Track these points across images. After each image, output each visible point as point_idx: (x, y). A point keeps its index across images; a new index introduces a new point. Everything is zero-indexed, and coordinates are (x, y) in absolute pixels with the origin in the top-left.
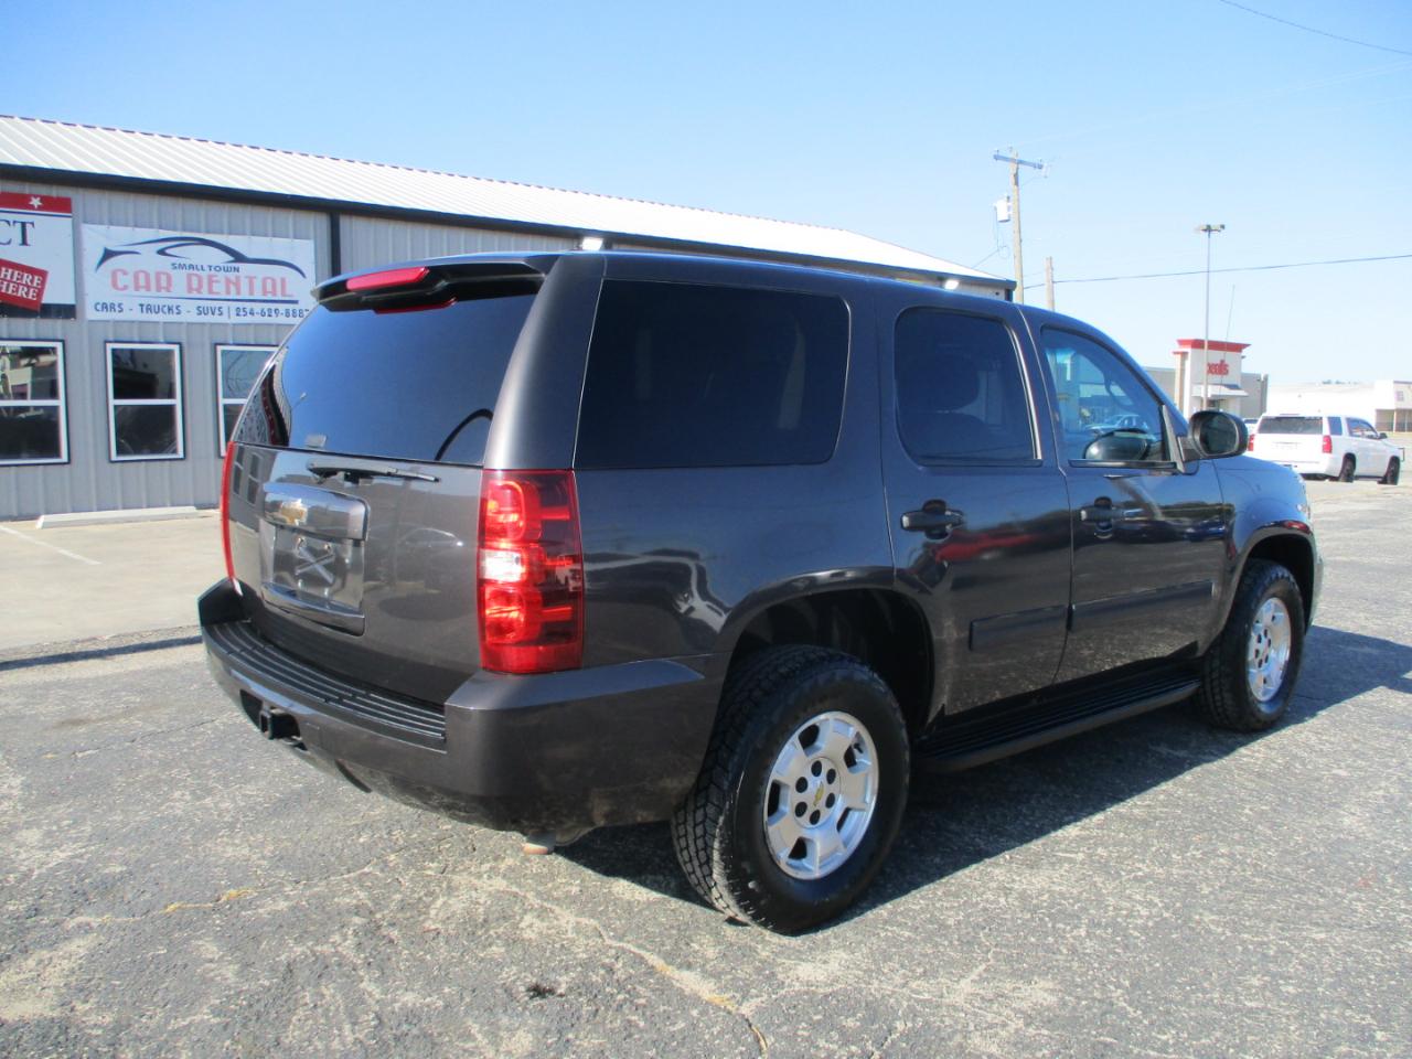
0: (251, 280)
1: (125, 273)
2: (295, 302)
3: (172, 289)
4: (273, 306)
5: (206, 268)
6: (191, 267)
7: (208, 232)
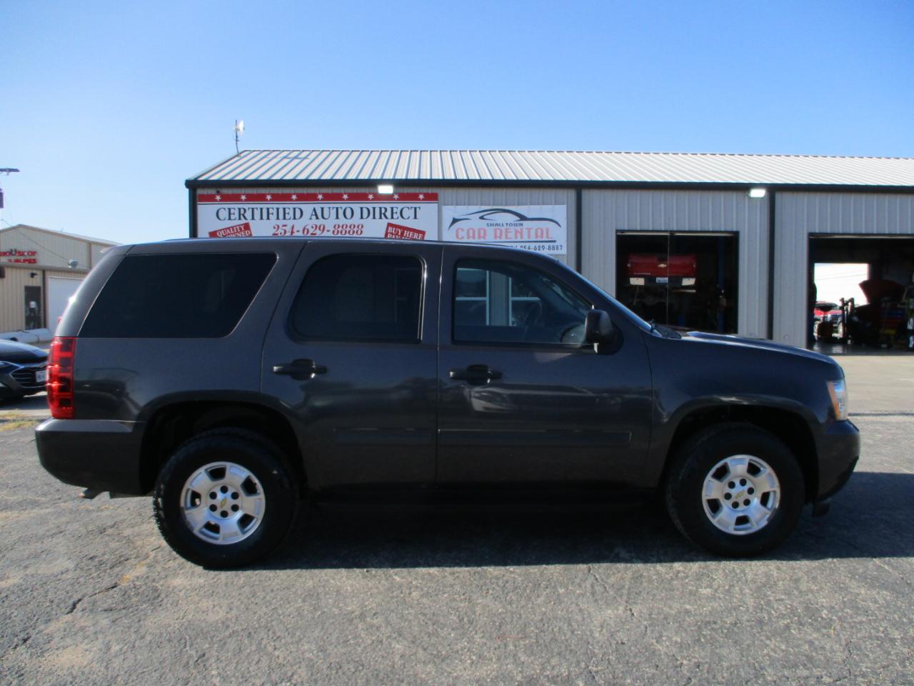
0: (529, 230)
1: (463, 230)
2: (554, 241)
3: (487, 237)
4: (541, 244)
5: (505, 225)
6: (497, 225)
7: (506, 205)
